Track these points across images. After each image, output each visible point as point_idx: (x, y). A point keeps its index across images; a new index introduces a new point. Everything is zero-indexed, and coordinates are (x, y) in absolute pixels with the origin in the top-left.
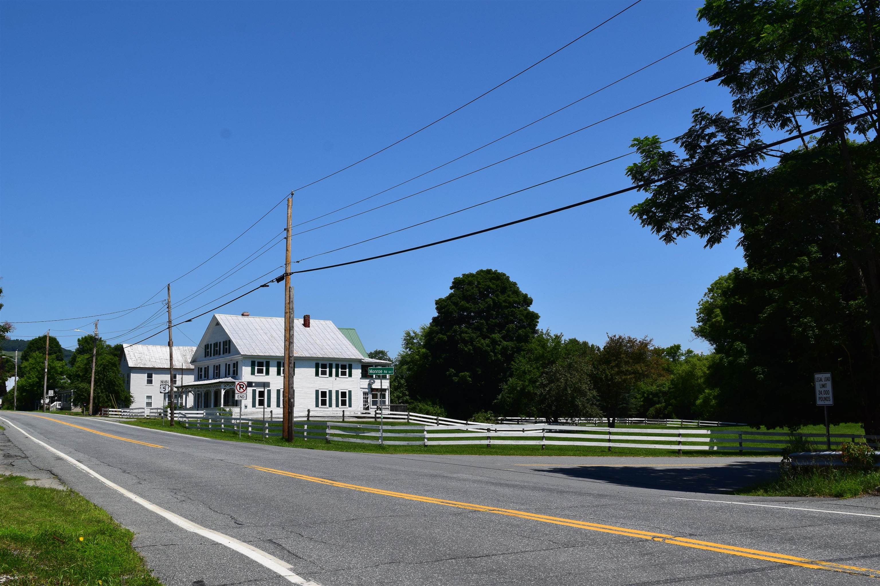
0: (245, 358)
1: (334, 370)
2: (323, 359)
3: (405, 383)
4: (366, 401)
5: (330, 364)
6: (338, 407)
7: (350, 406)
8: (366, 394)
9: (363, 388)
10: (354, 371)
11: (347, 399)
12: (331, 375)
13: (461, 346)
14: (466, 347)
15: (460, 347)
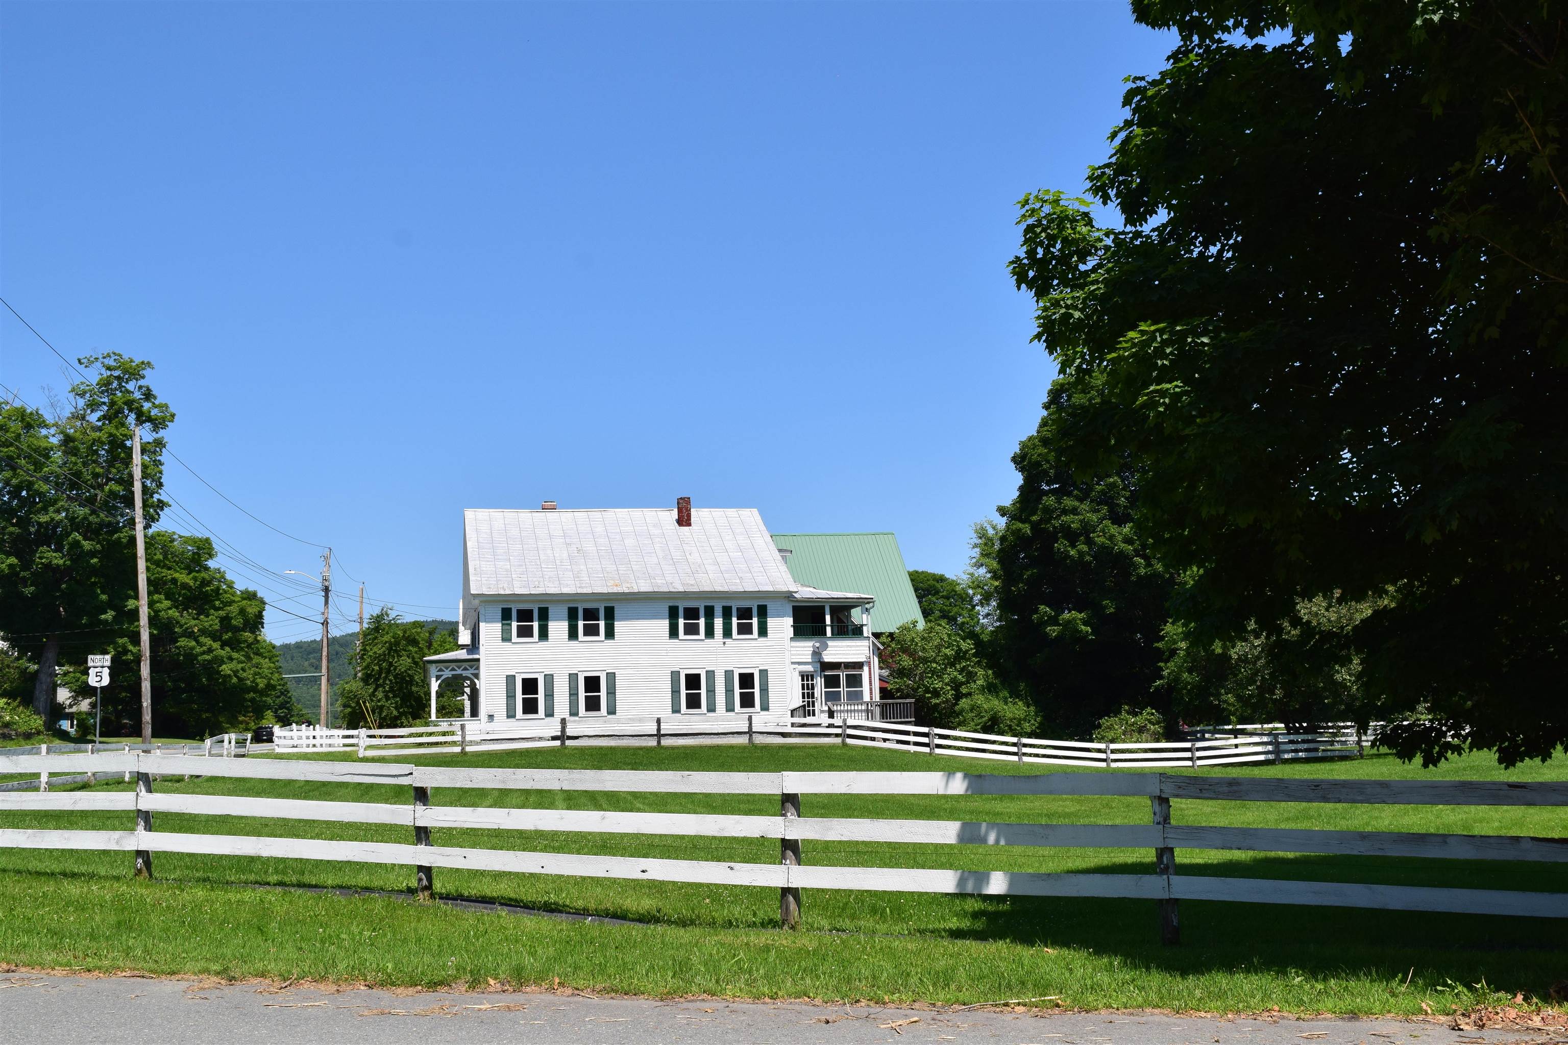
0: (485, 602)
1: (718, 623)
2: (685, 595)
3: (972, 649)
4: (808, 693)
5: (706, 608)
6: (733, 710)
7: (765, 707)
8: (807, 676)
9: (799, 663)
10: (772, 623)
11: (757, 691)
12: (710, 633)
13: (1061, 545)
14: (1073, 546)
15: (1059, 549)
